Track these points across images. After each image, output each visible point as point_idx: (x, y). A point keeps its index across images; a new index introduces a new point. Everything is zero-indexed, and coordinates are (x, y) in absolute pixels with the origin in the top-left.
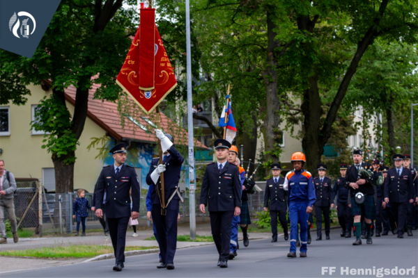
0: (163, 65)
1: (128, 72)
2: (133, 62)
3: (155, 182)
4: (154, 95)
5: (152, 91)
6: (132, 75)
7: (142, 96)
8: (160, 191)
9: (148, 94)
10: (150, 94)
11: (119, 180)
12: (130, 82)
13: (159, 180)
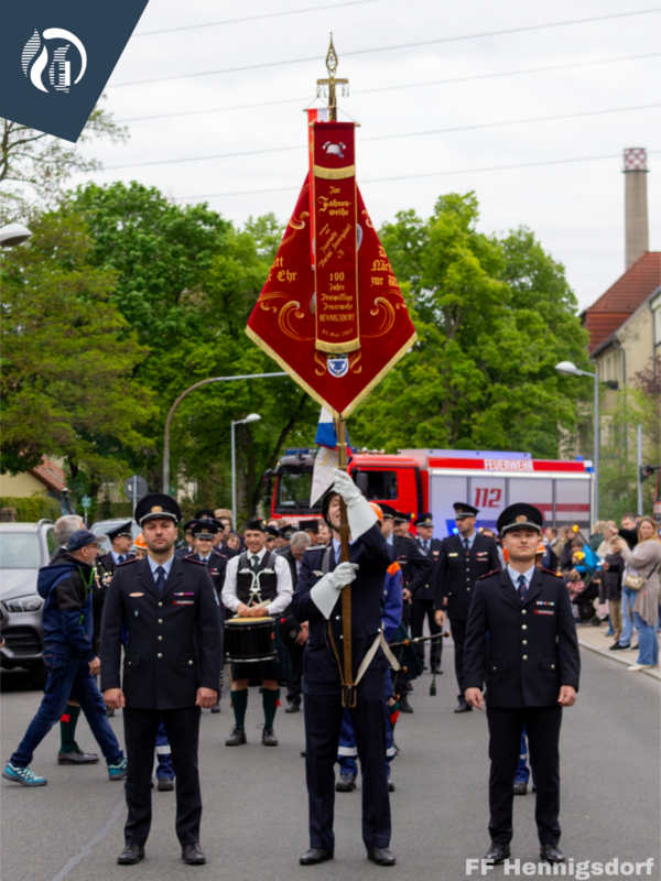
0: (377, 281)
1: (279, 303)
2: (292, 276)
3: (327, 614)
4: (356, 367)
5: (351, 355)
6: (292, 311)
7: (321, 369)
8: (340, 643)
9: (338, 366)
10: (346, 364)
11: (169, 600)
12: (286, 332)
13: (338, 609)
